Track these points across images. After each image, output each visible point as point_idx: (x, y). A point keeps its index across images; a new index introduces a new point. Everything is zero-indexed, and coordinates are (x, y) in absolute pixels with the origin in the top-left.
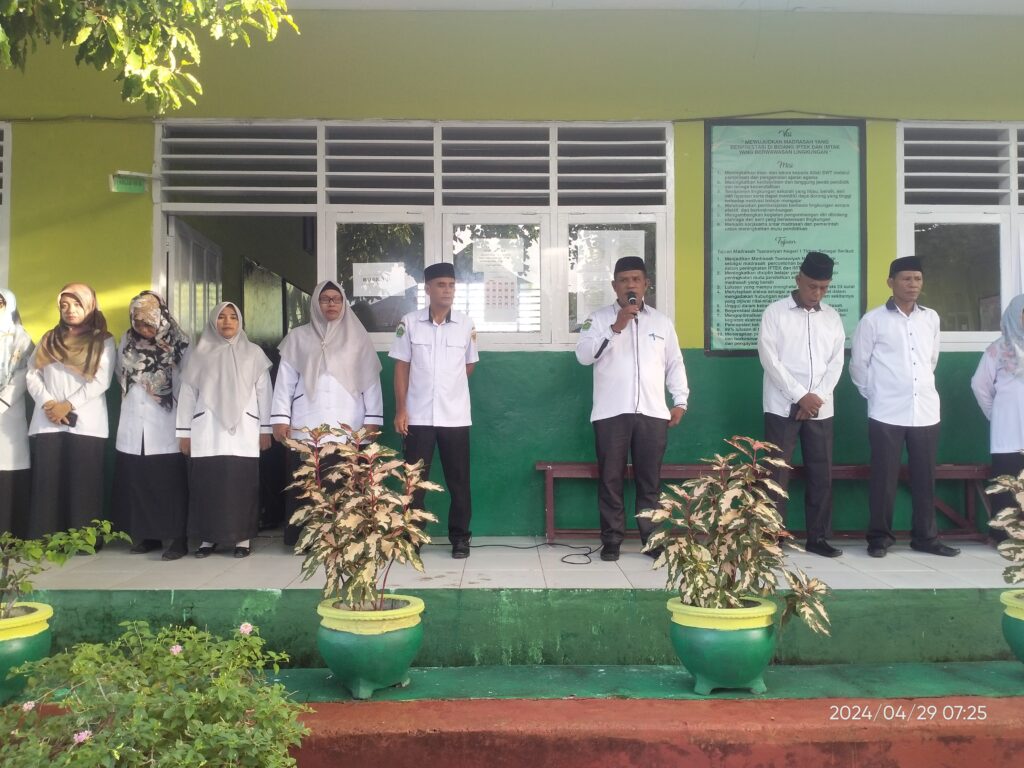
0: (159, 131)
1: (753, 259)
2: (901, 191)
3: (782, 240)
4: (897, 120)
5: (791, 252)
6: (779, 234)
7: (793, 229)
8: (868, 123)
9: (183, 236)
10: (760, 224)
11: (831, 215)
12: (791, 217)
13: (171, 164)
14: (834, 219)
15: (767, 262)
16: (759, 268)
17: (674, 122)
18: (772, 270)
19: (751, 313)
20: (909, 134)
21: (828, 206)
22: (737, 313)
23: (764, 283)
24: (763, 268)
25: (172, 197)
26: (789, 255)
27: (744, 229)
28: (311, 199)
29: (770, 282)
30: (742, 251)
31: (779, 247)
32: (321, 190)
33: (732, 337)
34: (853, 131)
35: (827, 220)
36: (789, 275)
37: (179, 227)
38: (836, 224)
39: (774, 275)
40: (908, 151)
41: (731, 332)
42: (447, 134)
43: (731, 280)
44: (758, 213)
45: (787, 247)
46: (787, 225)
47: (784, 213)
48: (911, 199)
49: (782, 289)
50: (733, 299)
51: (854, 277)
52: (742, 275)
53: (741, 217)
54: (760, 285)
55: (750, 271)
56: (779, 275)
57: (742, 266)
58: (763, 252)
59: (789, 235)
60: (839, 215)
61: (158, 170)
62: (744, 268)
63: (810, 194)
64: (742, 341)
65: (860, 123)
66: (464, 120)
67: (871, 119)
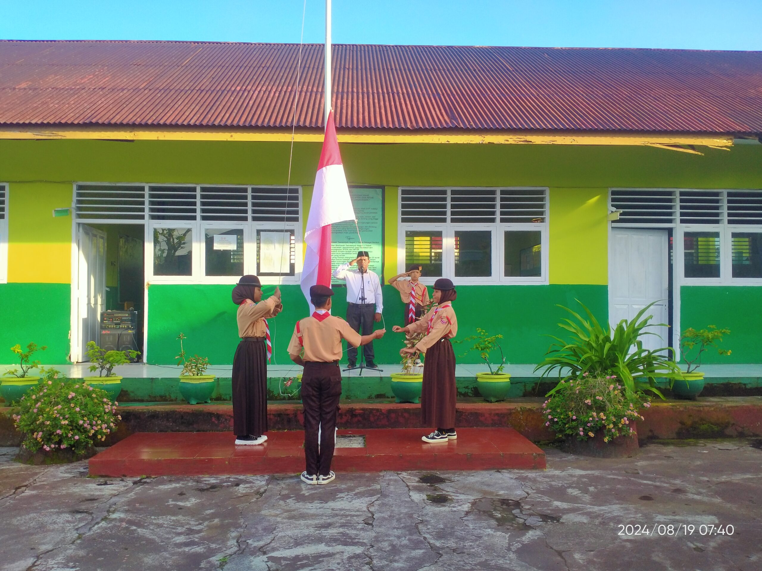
0: (75, 187)
1: (336, 245)
2: (400, 217)
3: (349, 237)
4: (398, 186)
6: (348, 235)
7: (353, 233)
8: (386, 187)
9: (87, 233)
10: (339, 231)
11: (369, 227)
12: (352, 228)
13: (79, 202)
14: (371, 229)
15: (342, 247)
17: (302, 186)
18: (344, 250)
20: (404, 192)
21: (368, 223)
23: (341, 256)
24: (340, 250)
25: (80, 216)
26: (351, 244)
28: (142, 217)
29: (344, 256)
31: (347, 240)
32: (147, 213)
34: (379, 191)
35: (368, 229)
36: (352, 252)
37: (84, 229)
38: (372, 231)
39: (345, 253)
40: (403, 199)
42: (203, 189)
45: (351, 240)
46: (351, 231)
47: (349, 226)
48: (404, 220)
51: (380, 254)
55: (335, 251)
56: (347, 253)
58: (341, 242)
59: (352, 235)
60: (373, 227)
61: (74, 205)
63: (361, 218)
65: (383, 188)
66: (210, 184)
67: (387, 186)
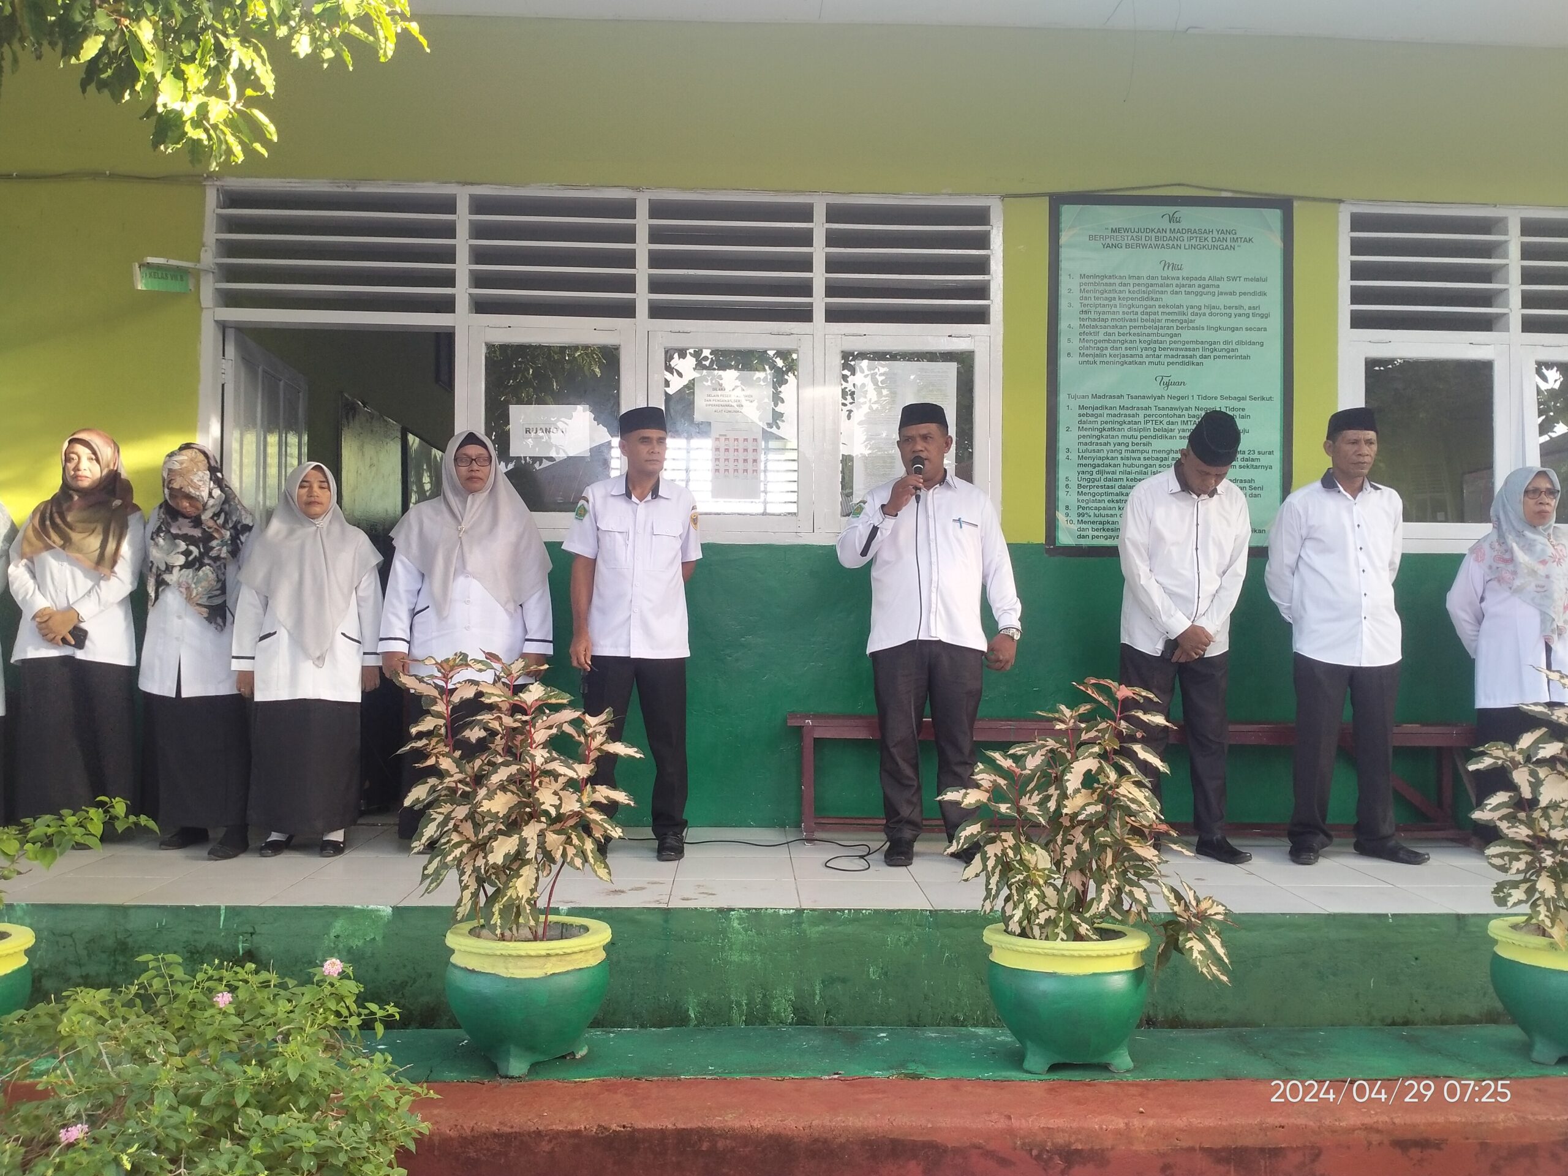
0: (211, 197)
1: (1122, 408)
2: (1345, 308)
3: (1166, 380)
4: (1340, 201)
5: (1179, 398)
6: (1161, 370)
7: (1183, 363)
8: (1296, 204)
9: (247, 360)
10: (1132, 356)
11: (1238, 343)
12: (1180, 346)
13: (230, 249)
14: (1243, 350)
15: (1141, 413)
16: (1129, 423)
17: (1003, 197)
18: (1149, 425)
19: (1117, 490)
20: (1358, 222)
21: (1233, 329)
22: (1095, 490)
23: (1137, 444)
24: (1136, 423)
25: (231, 300)
26: (1175, 403)
27: (1107, 363)
28: (447, 305)
29: (1149, 444)
30: (1105, 396)
31: (1159, 390)
32: (462, 291)
33: (1089, 526)
34: (1274, 216)
35: (1233, 350)
36: (1176, 433)
37: (241, 346)
38: (1246, 357)
39: (1153, 434)
40: (1357, 247)
41: (1086, 519)
42: (658, 210)
43: (1088, 440)
44: (1129, 338)
45: (1173, 390)
46: (1173, 356)
47: (1168, 339)
48: (1359, 321)
49: (1164, 455)
50: (1089, 469)
51: (1274, 439)
52: (1104, 433)
53: (1105, 345)
54: (1130, 448)
55: (1117, 426)
56: (1160, 434)
57: (1105, 419)
58: (1136, 397)
59: (1176, 373)
60: (1250, 343)
61: (209, 258)
62: (1106, 423)
63: (1207, 311)
64: (1104, 534)
65: (1285, 205)
66: (683, 189)
67: (1301, 198)
